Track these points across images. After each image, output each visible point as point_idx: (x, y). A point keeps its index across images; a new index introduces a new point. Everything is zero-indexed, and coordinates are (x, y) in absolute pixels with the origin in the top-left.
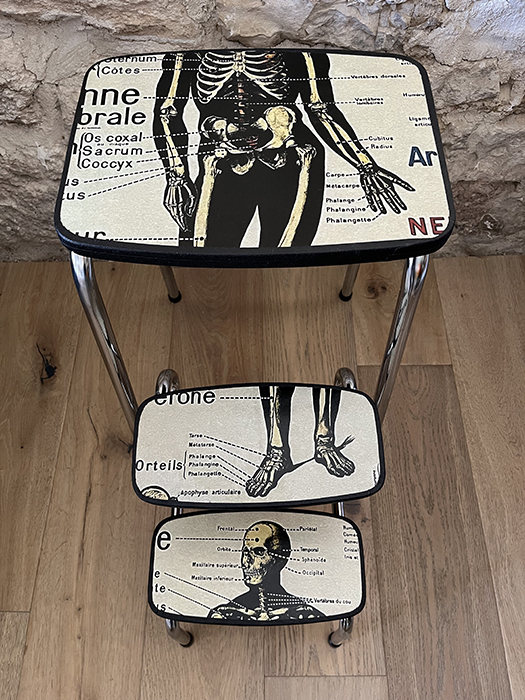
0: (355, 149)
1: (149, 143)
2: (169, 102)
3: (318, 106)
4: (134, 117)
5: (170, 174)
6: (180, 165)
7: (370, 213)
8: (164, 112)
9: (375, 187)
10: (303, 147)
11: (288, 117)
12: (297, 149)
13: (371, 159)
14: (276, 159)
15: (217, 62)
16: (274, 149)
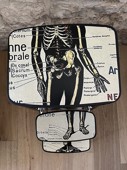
0: (93, 68)
1: (31, 67)
2: (36, 50)
3: (82, 50)
4: (26, 57)
5: (38, 79)
6: (41, 76)
7: (96, 93)
8: (34, 54)
9: (98, 83)
10: (77, 67)
11: (72, 55)
12: (75, 68)
13: (98, 72)
14: (69, 72)
15: (49, 31)
16: (68, 68)
